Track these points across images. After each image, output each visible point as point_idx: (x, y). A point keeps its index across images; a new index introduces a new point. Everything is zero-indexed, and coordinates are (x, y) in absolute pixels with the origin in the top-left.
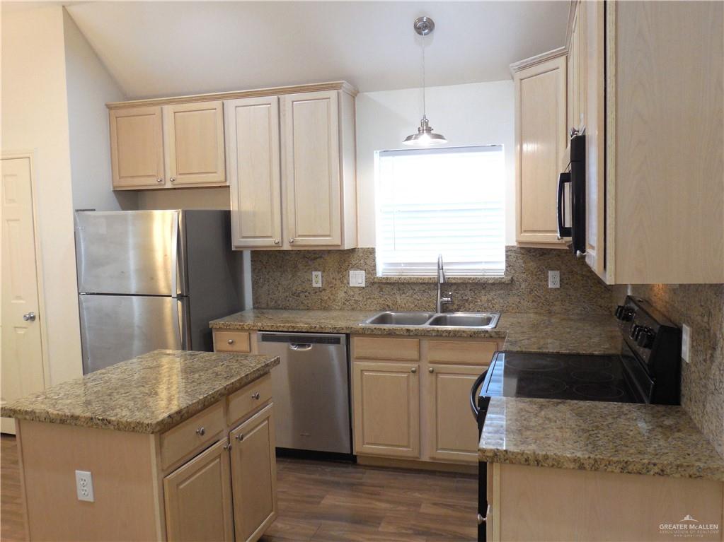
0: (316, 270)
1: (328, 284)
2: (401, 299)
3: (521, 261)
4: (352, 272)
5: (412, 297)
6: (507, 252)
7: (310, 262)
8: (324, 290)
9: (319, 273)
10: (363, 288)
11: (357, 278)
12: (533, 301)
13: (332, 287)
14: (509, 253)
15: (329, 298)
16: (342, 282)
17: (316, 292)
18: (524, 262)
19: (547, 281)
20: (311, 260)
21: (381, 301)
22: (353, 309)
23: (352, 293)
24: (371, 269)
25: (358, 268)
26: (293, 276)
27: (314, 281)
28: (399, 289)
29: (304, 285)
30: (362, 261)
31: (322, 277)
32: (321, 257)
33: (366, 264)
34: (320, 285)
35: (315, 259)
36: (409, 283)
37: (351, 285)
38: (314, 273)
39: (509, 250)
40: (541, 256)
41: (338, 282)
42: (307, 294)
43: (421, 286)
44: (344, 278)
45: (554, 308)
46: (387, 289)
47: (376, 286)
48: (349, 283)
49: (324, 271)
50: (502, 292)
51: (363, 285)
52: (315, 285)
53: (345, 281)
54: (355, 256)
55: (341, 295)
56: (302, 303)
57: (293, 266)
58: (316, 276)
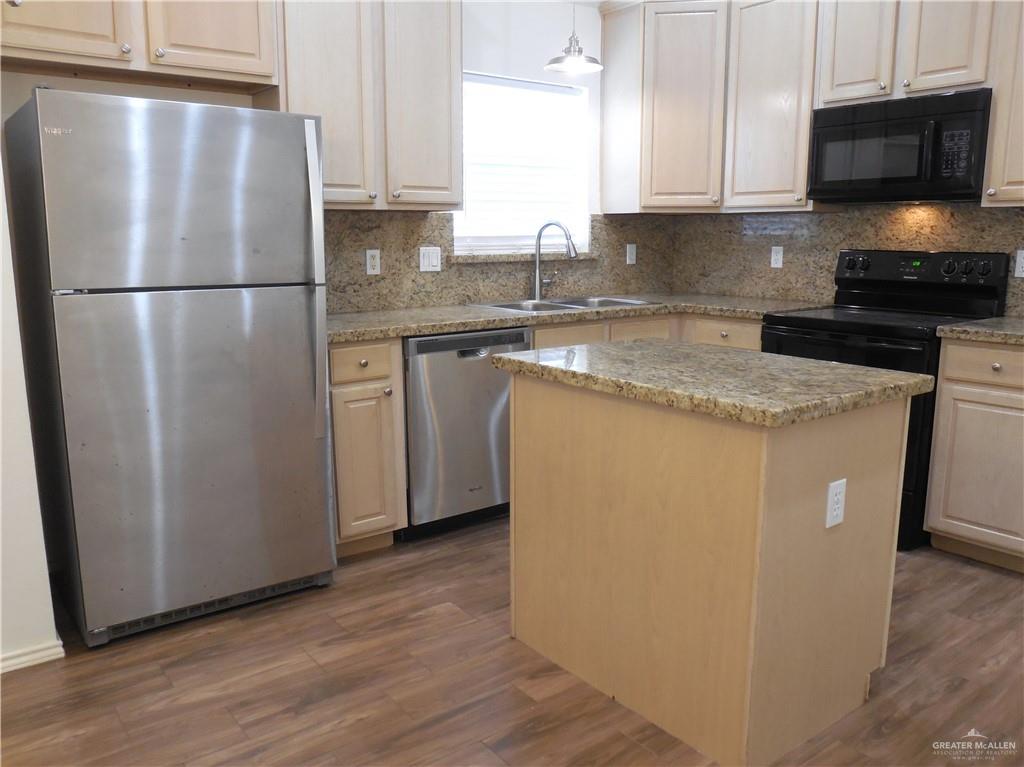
0: (372, 248)
1: (391, 271)
2: (485, 286)
3: (604, 233)
4: (423, 249)
5: (496, 282)
6: (592, 221)
7: (362, 236)
8: (383, 278)
9: (377, 253)
10: (438, 273)
11: (430, 259)
12: (614, 280)
13: (394, 274)
14: (595, 223)
15: (390, 291)
16: (409, 266)
17: (371, 283)
18: (608, 235)
19: (625, 256)
20: (363, 232)
21: (460, 290)
22: (423, 306)
23: (423, 282)
24: (447, 245)
25: (432, 243)
26: (336, 259)
27: (368, 266)
28: (483, 273)
29: (352, 272)
30: (436, 233)
31: (381, 258)
32: (378, 227)
33: (442, 237)
34: (377, 271)
35: (370, 229)
36: (493, 263)
37: (421, 270)
38: (369, 253)
39: (594, 219)
40: (621, 227)
41: (403, 266)
42: (357, 287)
43: (507, 266)
44: (412, 260)
45: (630, 288)
46: (468, 272)
47: (454, 268)
48: (418, 267)
49: (382, 249)
50: (588, 270)
51: (439, 269)
52: (370, 272)
53: (413, 264)
54: (428, 225)
55: (408, 285)
56: (350, 302)
57: (336, 242)
58: (373, 257)
